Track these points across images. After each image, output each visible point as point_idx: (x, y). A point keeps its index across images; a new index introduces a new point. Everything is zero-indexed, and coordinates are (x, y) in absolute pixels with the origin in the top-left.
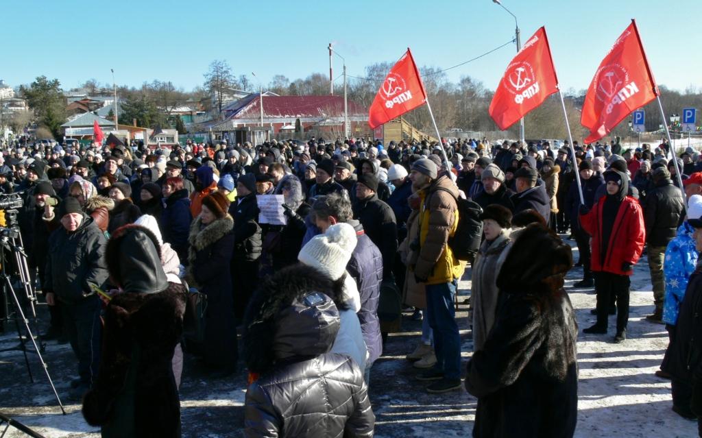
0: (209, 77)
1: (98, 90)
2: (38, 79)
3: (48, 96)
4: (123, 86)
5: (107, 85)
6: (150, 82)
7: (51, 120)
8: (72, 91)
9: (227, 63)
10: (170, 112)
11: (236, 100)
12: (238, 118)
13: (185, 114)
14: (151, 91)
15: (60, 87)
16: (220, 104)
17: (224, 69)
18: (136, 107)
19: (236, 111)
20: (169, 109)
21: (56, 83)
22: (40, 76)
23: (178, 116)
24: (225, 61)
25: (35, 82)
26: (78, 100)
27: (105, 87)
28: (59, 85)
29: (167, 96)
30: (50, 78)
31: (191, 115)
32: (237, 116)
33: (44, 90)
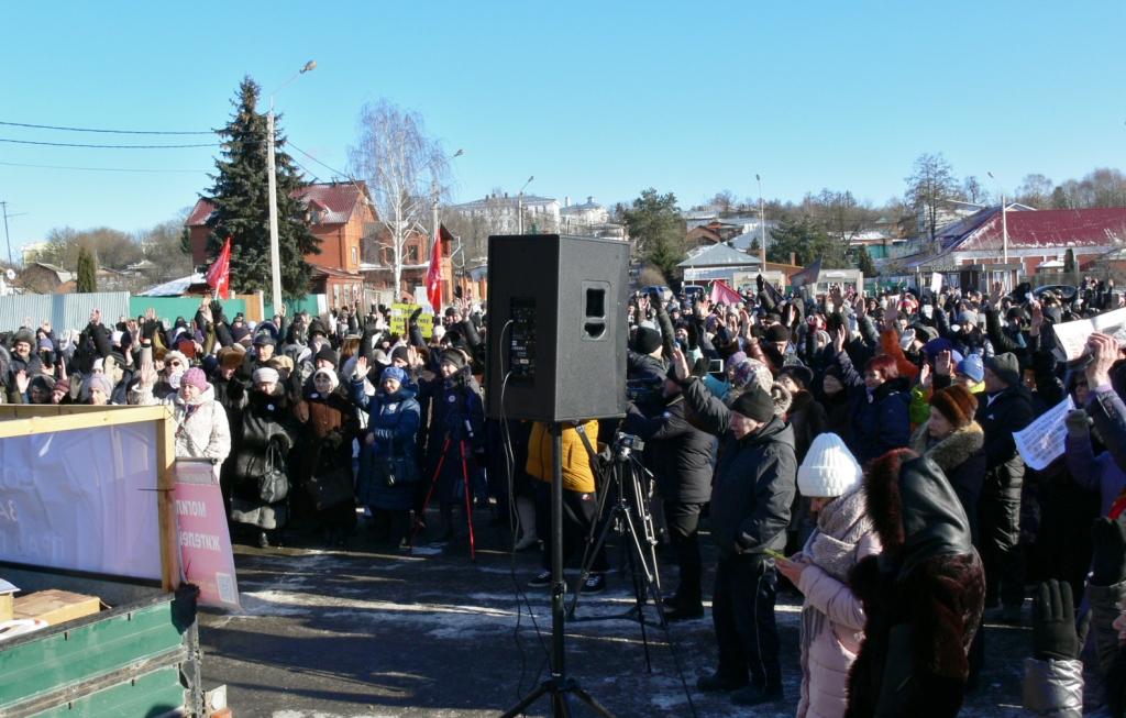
0: (914, 181)
1: (734, 207)
2: (645, 194)
3: (658, 219)
4: (773, 200)
5: (749, 200)
6: (816, 193)
7: (662, 255)
8: (693, 209)
9: (944, 158)
10: (849, 241)
11: (959, 219)
12: (964, 250)
13: (874, 244)
14: (818, 207)
15: (676, 205)
16: (933, 226)
17: (940, 168)
18: (795, 234)
19: (959, 238)
20: (847, 237)
21: (671, 198)
22: (647, 189)
23: (862, 248)
24: (940, 154)
25: (639, 200)
26: (704, 223)
27: (745, 203)
28: (675, 202)
29: (843, 215)
30: (662, 192)
31: (884, 245)
32: (962, 246)
33: (653, 209)
